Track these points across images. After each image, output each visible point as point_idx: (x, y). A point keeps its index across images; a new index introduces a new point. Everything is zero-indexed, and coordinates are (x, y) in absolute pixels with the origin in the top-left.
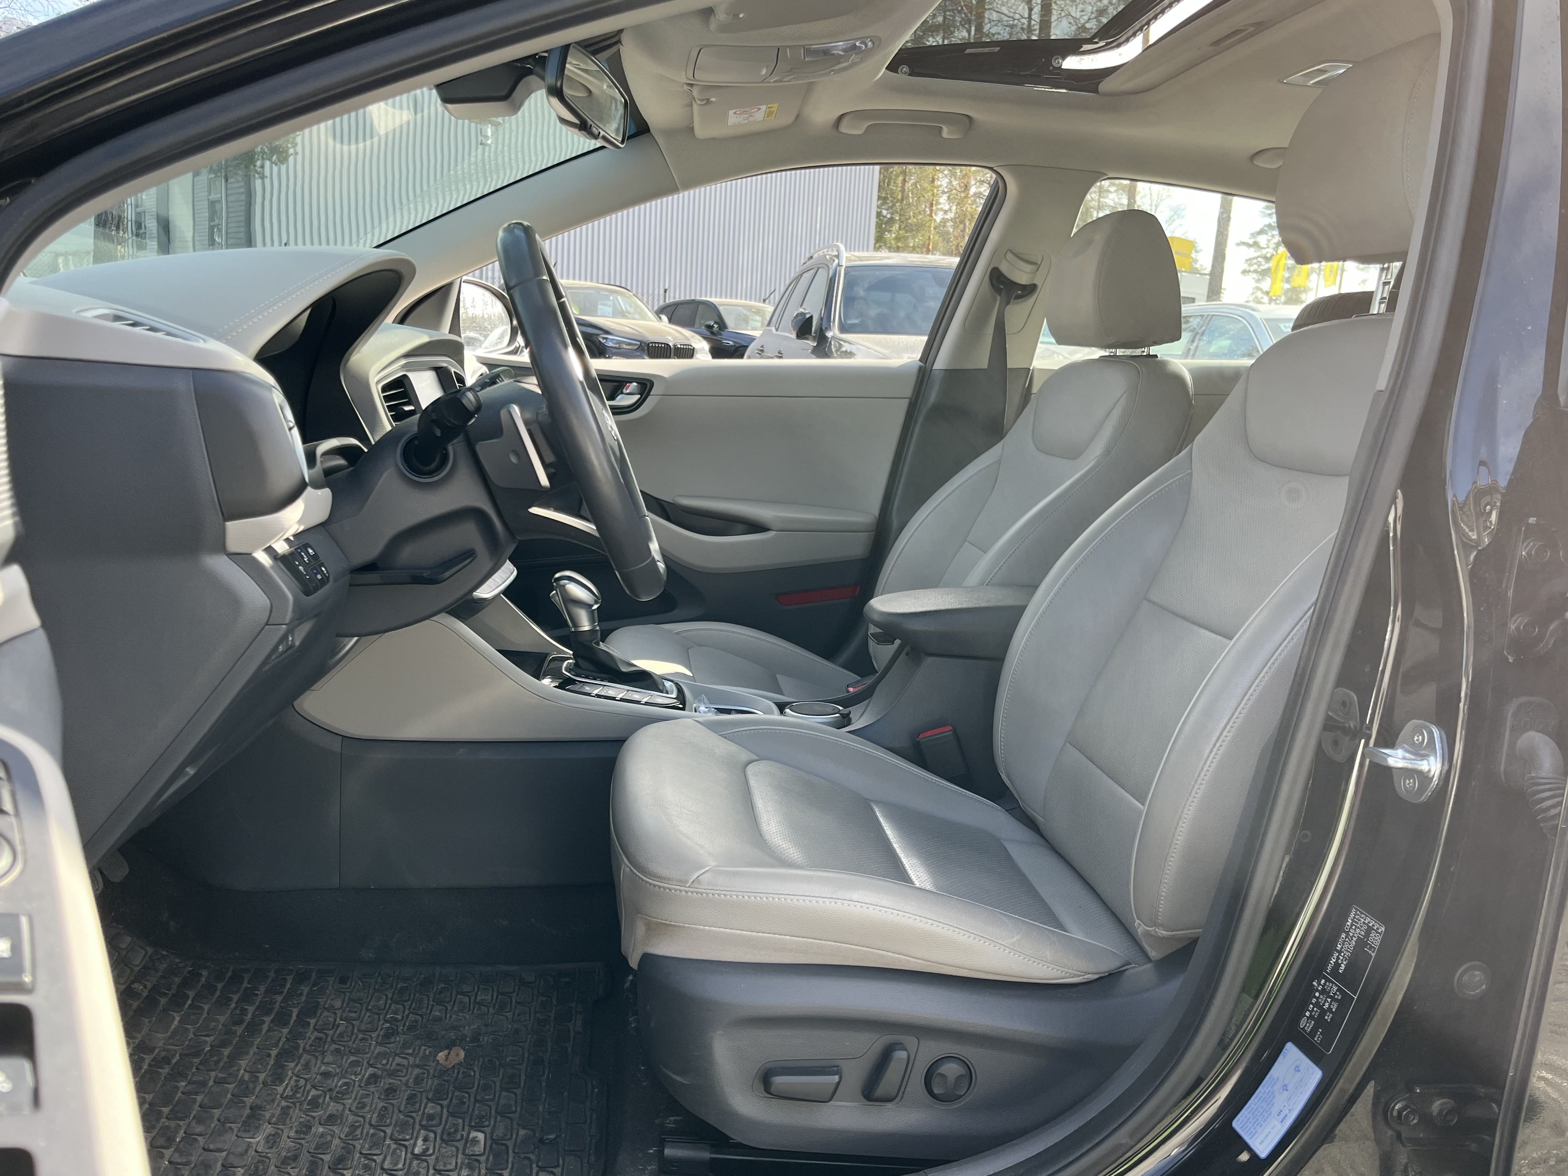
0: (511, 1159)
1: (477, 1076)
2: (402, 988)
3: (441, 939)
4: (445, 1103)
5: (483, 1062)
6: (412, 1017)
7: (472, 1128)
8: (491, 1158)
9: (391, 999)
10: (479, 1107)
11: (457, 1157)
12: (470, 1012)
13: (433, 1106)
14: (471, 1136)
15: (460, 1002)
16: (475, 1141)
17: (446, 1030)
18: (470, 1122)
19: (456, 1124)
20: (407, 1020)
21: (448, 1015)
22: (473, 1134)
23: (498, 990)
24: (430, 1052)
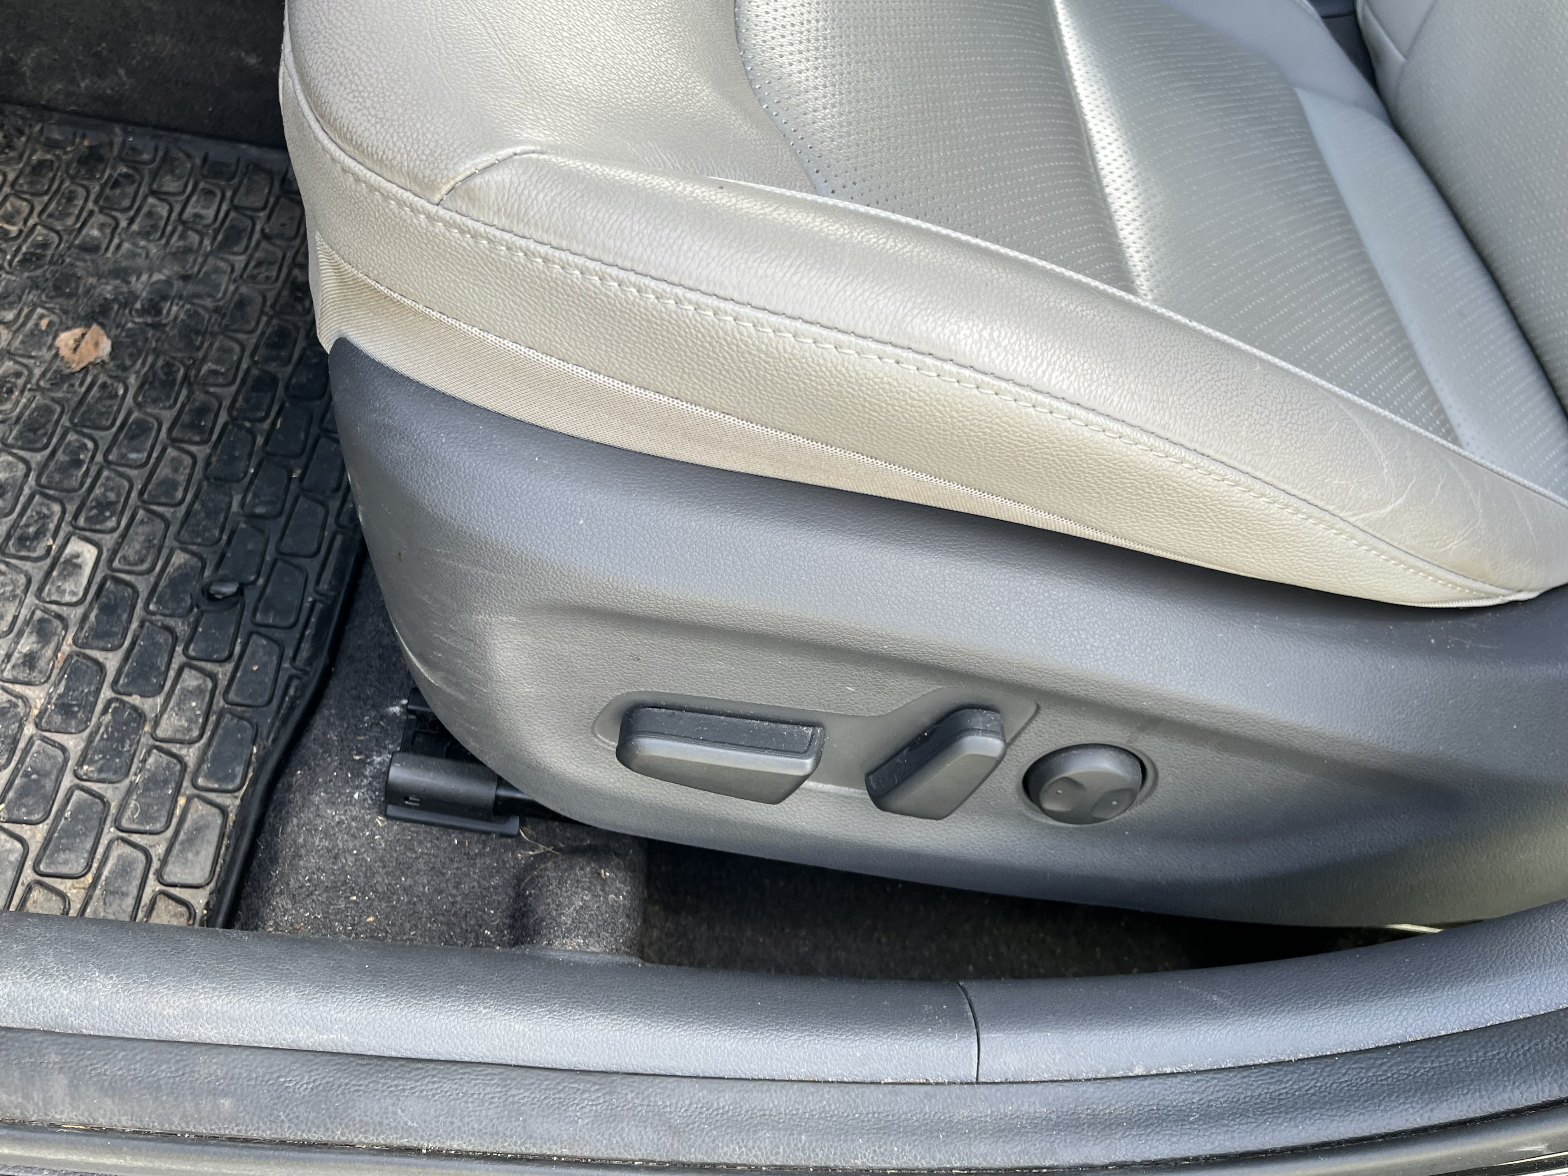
0: (135, 625)
1: (129, 399)
2: (41, 163)
3: (122, 72)
4: (37, 458)
5: (152, 366)
6: (40, 234)
7: (76, 531)
8: (92, 617)
9: (13, 185)
10: (108, 479)
11: (21, 604)
12: (163, 241)
13: (9, 464)
14: (68, 551)
15: (150, 214)
16: (73, 566)
17: (100, 276)
18: (76, 517)
19: (45, 517)
20: (25, 241)
21: (116, 241)
22: (75, 546)
23: (232, 201)
24: (50, 324)
